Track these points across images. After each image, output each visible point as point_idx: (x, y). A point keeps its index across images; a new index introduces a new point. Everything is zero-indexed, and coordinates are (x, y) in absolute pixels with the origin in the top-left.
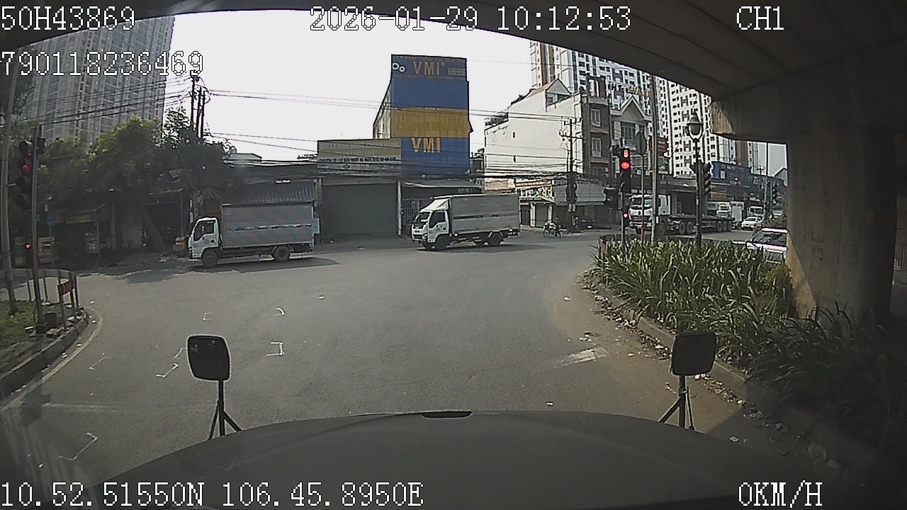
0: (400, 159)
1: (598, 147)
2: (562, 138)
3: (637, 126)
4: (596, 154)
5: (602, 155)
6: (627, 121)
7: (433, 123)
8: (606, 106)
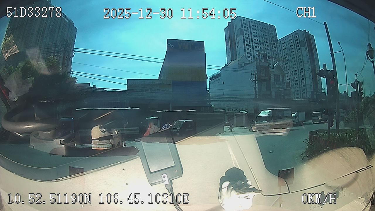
1: (265, 86)
2: (251, 81)
4: (264, 89)
5: (267, 90)
6: (277, 74)
7: (188, 74)
8: (268, 67)
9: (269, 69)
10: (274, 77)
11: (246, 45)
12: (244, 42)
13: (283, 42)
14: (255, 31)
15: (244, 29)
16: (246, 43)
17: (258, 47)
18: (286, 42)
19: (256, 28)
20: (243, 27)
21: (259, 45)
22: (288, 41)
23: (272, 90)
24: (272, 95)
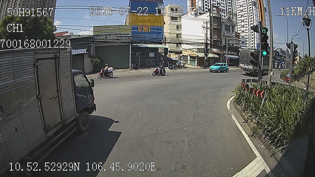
0: (131, 34)
1: (216, 34)
2: (203, 28)
3: (231, 27)
4: (215, 37)
5: (217, 37)
6: (227, 25)
7: (148, 20)
8: (219, 17)
9: (221, 20)
10: (225, 27)
23: (222, 37)
24: (223, 42)
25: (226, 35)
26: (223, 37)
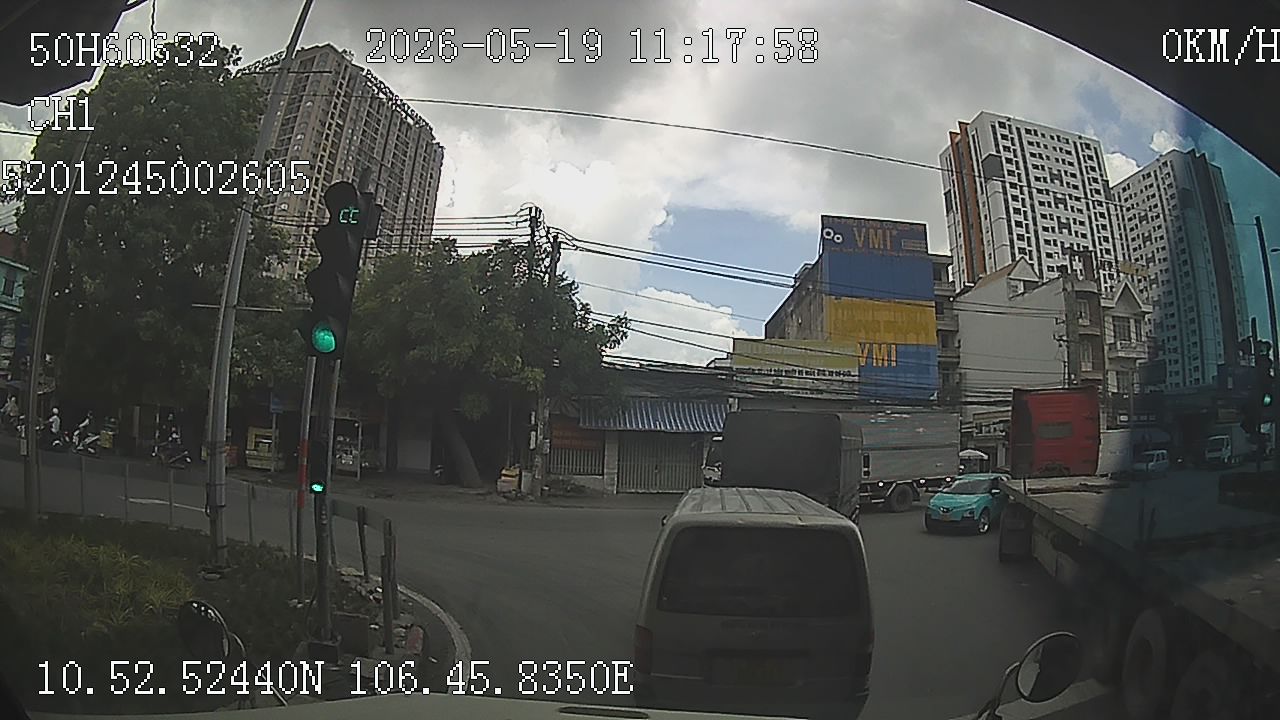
0: (857, 374)
1: (1088, 358)
2: (1058, 342)
3: (1132, 321)
4: (1087, 367)
5: (1093, 368)
6: (1121, 315)
7: (885, 322)
8: (1094, 293)
9: (1099, 302)
10: (1114, 326)
11: (1012, 211)
12: (1006, 201)
13: (1126, 195)
14: (1039, 162)
15: (1004, 155)
16: (1012, 204)
17: (1050, 215)
18: (1135, 194)
19: (1041, 150)
20: (1001, 148)
21: (1053, 210)
22: (1142, 191)
23: (1107, 367)
24: (1109, 382)
25: (1120, 354)
26: (1110, 363)
